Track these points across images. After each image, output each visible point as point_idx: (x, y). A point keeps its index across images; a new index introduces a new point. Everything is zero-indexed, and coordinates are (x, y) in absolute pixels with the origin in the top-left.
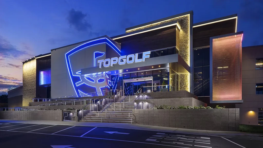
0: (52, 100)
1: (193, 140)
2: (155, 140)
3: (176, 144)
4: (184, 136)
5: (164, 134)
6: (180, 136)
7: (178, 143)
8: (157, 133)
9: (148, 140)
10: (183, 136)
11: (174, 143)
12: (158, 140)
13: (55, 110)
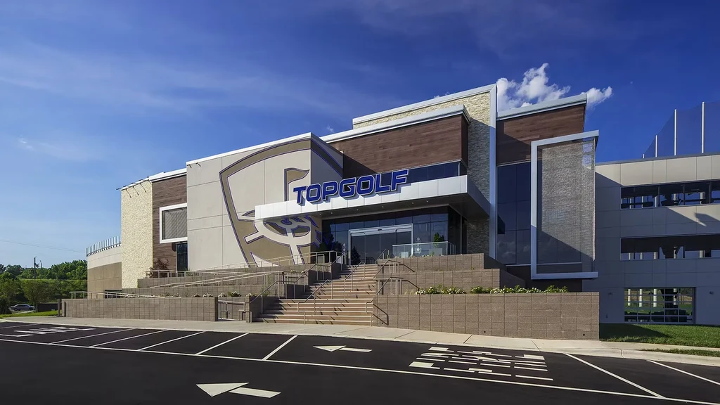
0: (189, 274)
1: (509, 362)
2: (429, 366)
3: (476, 374)
4: (490, 354)
5: (445, 349)
6: (481, 353)
7: (481, 371)
8: (432, 349)
9: (414, 364)
10: (487, 353)
11: (472, 370)
12: (436, 364)
13: (198, 296)
